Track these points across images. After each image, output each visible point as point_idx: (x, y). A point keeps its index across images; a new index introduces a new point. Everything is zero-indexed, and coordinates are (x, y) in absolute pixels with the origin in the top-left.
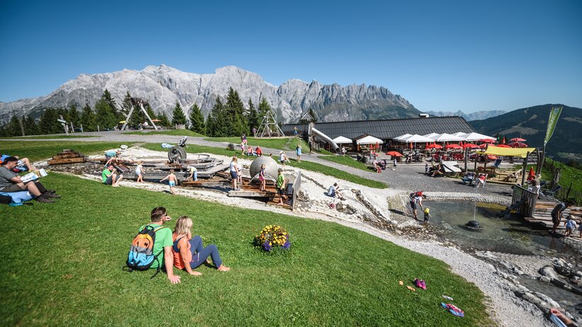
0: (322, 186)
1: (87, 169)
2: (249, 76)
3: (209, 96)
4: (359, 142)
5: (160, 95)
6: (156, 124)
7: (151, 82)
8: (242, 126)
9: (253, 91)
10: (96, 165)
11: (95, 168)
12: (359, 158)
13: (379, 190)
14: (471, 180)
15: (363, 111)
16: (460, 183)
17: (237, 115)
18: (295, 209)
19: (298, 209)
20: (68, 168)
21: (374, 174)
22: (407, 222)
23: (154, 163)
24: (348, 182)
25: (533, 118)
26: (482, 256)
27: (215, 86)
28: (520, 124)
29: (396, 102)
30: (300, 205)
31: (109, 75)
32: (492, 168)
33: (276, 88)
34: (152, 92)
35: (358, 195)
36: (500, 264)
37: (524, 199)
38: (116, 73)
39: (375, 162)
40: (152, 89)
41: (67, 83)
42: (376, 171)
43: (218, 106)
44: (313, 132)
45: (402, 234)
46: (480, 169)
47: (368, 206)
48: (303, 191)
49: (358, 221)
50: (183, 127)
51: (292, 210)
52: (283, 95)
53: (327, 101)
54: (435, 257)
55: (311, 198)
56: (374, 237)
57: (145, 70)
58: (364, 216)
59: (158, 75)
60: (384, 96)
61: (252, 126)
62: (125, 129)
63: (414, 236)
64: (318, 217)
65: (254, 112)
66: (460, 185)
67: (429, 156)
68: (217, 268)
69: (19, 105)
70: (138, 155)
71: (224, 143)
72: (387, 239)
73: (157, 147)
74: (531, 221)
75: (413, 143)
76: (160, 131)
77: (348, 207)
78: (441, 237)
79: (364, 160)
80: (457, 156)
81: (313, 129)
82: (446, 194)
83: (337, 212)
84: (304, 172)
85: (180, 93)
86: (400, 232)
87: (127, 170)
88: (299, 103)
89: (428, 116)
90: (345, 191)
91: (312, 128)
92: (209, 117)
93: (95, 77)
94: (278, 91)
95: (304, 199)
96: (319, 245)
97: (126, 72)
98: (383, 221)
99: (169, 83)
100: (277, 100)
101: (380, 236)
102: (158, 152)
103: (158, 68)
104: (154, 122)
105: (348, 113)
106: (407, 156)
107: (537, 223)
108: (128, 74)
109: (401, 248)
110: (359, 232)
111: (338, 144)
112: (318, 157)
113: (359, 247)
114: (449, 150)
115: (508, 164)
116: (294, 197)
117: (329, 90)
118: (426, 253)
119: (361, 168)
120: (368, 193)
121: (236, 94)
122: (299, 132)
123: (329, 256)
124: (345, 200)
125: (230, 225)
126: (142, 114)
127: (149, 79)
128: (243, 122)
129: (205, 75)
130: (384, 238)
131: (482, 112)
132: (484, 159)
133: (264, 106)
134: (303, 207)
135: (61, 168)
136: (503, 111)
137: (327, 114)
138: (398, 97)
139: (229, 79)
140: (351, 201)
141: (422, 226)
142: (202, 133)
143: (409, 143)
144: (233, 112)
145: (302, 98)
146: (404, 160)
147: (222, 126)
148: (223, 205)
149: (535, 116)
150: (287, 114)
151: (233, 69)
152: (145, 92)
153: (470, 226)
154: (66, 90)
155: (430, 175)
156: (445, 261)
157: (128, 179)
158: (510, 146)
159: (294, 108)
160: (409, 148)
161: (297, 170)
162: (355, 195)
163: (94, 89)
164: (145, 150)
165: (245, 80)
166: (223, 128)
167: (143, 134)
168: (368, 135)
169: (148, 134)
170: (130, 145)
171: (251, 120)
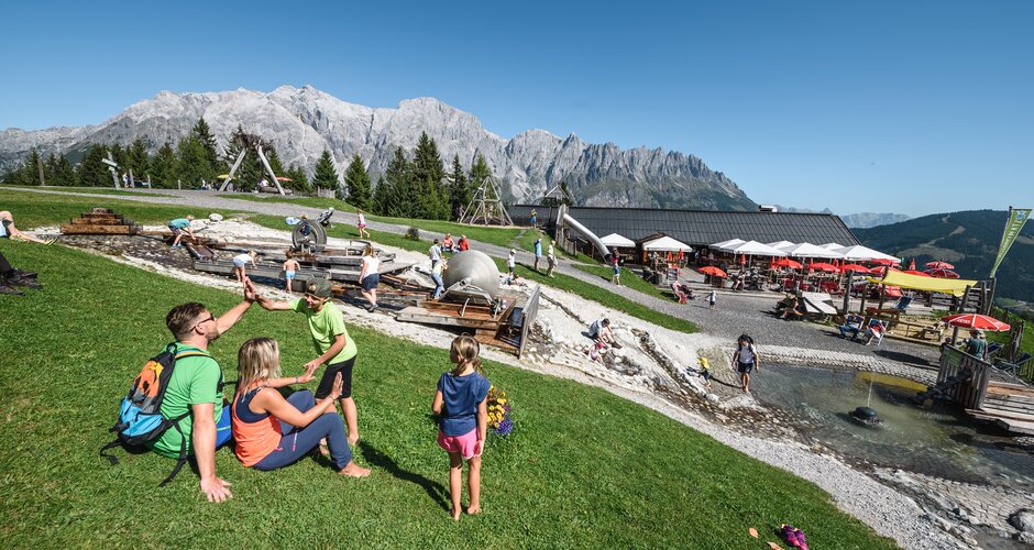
0: (577, 318)
1: (135, 249)
2: (459, 119)
3: (385, 148)
4: (648, 246)
5: (300, 138)
6: (284, 185)
7: (285, 114)
8: (438, 203)
9: (463, 145)
10: (154, 243)
11: (149, 248)
12: (646, 274)
13: (683, 335)
14: (855, 331)
15: (656, 195)
16: (834, 334)
17: (431, 183)
18: (525, 354)
19: (531, 357)
20: (99, 244)
21: (673, 304)
22: (738, 399)
23: (265, 248)
24: (626, 315)
25: (956, 232)
26: (890, 478)
27: (397, 130)
28: (933, 242)
29: (715, 185)
30: (534, 349)
31: (213, 96)
32: (892, 311)
33: (505, 142)
34: (285, 133)
35: (643, 340)
36: (927, 498)
37: (965, 373)
38: (224, 94)
39: (676, 284)
40: (286, 126)
41: (138, 105)
42: (677, 300)
43: (398, 164)
44: (565, 221)
45: (728, 422)
46: (870, 311)
47: (662, 362)
48: (541, 323)
49: (643, 389)
50: (331, 194)
51: (518, 357)
52: (516, 156)
53: (593, 173)
54: (797, 473)
55: (557, 337)
56: (677, 424)
57: (276, 93)
58: (656, 380)
59: (298, 103)
60: (695, 172)
61: (456, 204)
62: (225, 190)
63: (752, 427)
64: (569, 375)
65: (462, 179)
66: (835, 338)
67: (774, 282)
68: (338, 470)
69: (50, 137)
70: (237, 233)
71: (401, 227)
72: (701, 430)
73: (278, 223)
74: (978, 416)
75: (747, 256)
76: (288, 197)
77: (625, 361)
78: (804, 434)
79: (655, 280)
80: (828, 285)
81: (567, 216)
82: (810, 353)
83: (604, 368)
84: (545, 289)
85: (334, 139)
86: (724, 418)
87: (210, 255)
88: (543, 172)
89: (775, 210)
90: (620, 331)
91: (564, 214)
92: (381, 181)
93: (187, 98)
94: (507, 149)
95: (543, 339)
96: (573, 433)
97: (242, 94)
98: (691, 393)
99: (316, 120)
100: (504, 165)
101: (688, 423)
102: (278, 232)
103: (299, 90)
104: (281, 182)
105: (628, 197)
106: (734, 278)
107: (990, 421)
108: (244, 97)
109: (730, 450)
110: (649, 411)
111: (610, 248)
112: (572, 266)
113: (653, 444)
114: (812, 274)
115: (922, 307)
116: (525, 333)
117: (597, 153)
118: (779, 464)
119: (650, 293)
120: (662, 338)
121: (432, 144)
122: (539, 220)
123: (593, 457)
124: (619, 347)
125: (390, 374)
126: (260, 166)
127: (280, 110)
128: (440, 196)
129: (380, 110)
130: (695, 427)
131: (867, 215)
132: (877, 294)
133: (480, 170)
134: (541, 352)
135: (84, 241)
136: (904, 217)
137: (591, 196)
138: (719, 175)
139: (422, 120)
140: (630, 350)
141: (765, 410)
142: (366, 209)
143: (739, 256)
144: (424, 177)
145: (549, 165)
146: (730, 284)
147: (401, 199)
148: (382, 335)
149: (960, 230)
150: (520, 191)
151: (432, 102)
152: (272, 131)
153: (859, 417)
154: (135, 118)
155: (777, 315)
156: (818, 483)
157: (208, 272)
158: (928, 274)
159: (533, 181)
160: (739, 264)
161: (532, 285)
162: (638, 339)
163: (184, 119)
164: (253, 225)
165: (449, 125)
166: (403, 203)
167: (257, 200)
168: (664, 235)
169: (266, 200)
170: (227, 215)
171: (454, 193)
